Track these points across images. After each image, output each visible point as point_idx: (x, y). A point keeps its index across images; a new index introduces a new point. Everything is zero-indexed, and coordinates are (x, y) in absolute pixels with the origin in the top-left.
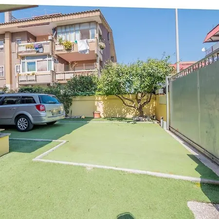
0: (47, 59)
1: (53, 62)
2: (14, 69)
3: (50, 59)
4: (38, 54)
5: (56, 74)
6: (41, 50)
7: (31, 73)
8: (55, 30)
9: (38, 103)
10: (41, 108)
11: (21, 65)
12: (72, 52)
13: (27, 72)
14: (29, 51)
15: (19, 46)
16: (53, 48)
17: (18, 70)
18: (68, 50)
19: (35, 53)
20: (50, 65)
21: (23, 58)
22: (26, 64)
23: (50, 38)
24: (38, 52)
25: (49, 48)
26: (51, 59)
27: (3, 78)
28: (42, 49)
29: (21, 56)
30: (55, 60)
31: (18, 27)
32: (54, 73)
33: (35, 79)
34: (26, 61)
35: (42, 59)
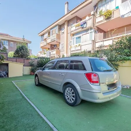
0: (90, 31)
1: (93, 33)
2: (69, 44)
3: (91, 31)
4: (83, 29)
5: (96, 43)
6: (85, 26)
7: (78, 44)
8: (96, 6)
9: (89, 70)
10: (94, 78)
11: (72, 40)
12: (112, 19)
13: (75, 45)
14: (77, 29)
15: (72, 27)
16: (94, 21)
17: (71, 44)
18: (108, 18)
19: (81, 29)
20: (91, 37)
21: (73, 35)
22: (75, 39)
23: (92, 13)
24: (83, 28)
25: (91, 22)
26: (93, 31)
27: (63, 50)
28: (86, 24)
29: (72, 34)
30: (95, 31)
31: (72, 15)
32: (94, 42)
33: (80, 49)
34: (75, 37)
35: (85, 33)
